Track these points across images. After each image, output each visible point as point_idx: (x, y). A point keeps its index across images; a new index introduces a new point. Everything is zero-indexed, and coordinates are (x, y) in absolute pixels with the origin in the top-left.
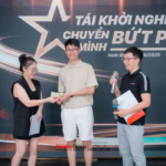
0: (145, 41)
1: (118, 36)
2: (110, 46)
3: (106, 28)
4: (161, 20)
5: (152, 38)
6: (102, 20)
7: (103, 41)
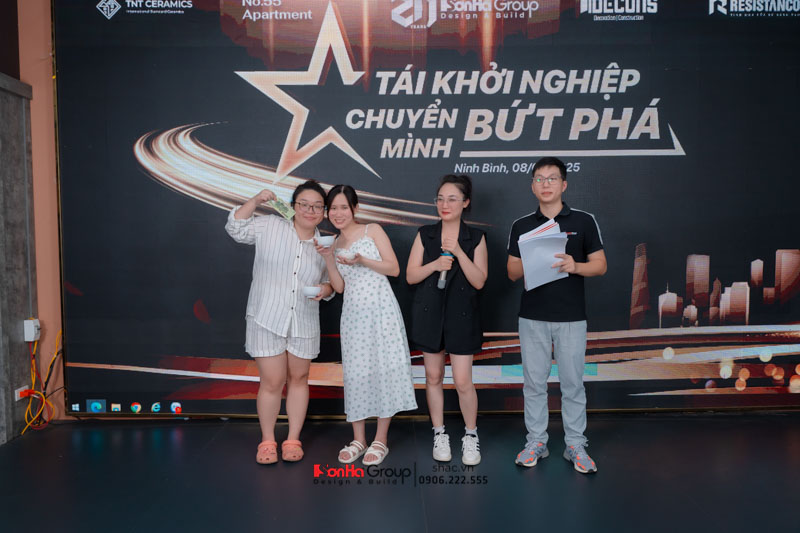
0: (545, 135)
1: (480, 124)
2: (460, 144)
3: (449, 102)
4: (584, 83)
5: (562, 125)
6: (441, 82)
7: (443, 133)
